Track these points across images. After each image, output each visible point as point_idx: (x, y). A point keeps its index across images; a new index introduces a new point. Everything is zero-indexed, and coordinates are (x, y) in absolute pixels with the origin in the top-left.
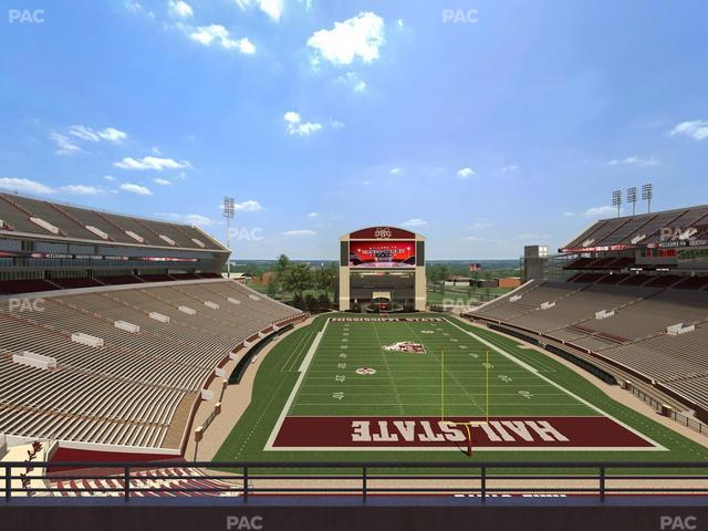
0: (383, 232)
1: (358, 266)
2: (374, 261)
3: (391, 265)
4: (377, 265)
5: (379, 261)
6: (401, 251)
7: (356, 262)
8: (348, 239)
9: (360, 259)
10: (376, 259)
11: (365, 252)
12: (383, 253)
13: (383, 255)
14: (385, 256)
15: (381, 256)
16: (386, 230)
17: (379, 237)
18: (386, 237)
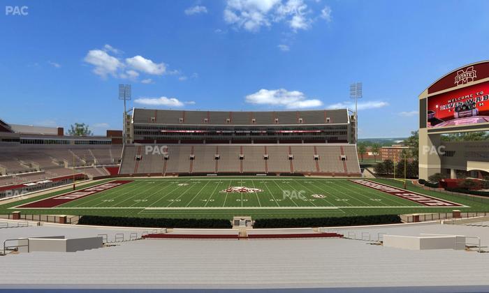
0: (466, 75)
1: (437, 127)
2: (452, 118)
3: (475, 120)
4: (457, 123)
5: (460, 117)
7: (434, 121)
8: (426, 95)
9: (438, 117)
10: (456, 114)
11: (443, 108)
12: (464, 105)
13: (464, 108)
14: (467, 109)
15: (462, 110)
16: (470, 70)
17: (460, 83)
18: (470, 80)
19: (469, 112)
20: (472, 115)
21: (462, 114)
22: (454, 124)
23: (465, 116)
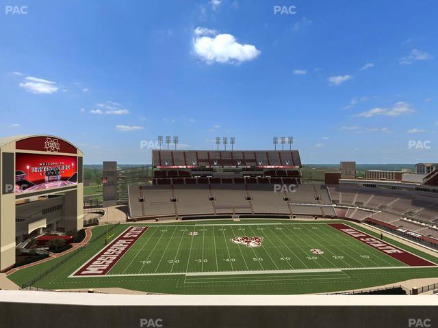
0: (52, 144)
1: (27, 192)
2: (43, 181)
3: (59, 184)
4: (48, 186)
5: (49, 181)
6: (68, 167)
8: (14, 150)
9: (29, 180)
10: (46, 178)
11: (35, 170)
12: (52, 171)
13: (53, 173)
14: (54, 174)
15: (51, 174)
16: (55, 141)
17: (49, 149)
18: (56, 150)
19: (55, 177)
20: (57, 180)
21: (51, 178)
22: (45, 187)
23: (53, 181)
